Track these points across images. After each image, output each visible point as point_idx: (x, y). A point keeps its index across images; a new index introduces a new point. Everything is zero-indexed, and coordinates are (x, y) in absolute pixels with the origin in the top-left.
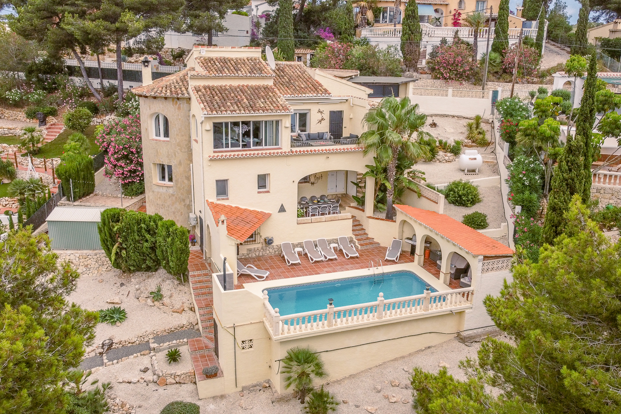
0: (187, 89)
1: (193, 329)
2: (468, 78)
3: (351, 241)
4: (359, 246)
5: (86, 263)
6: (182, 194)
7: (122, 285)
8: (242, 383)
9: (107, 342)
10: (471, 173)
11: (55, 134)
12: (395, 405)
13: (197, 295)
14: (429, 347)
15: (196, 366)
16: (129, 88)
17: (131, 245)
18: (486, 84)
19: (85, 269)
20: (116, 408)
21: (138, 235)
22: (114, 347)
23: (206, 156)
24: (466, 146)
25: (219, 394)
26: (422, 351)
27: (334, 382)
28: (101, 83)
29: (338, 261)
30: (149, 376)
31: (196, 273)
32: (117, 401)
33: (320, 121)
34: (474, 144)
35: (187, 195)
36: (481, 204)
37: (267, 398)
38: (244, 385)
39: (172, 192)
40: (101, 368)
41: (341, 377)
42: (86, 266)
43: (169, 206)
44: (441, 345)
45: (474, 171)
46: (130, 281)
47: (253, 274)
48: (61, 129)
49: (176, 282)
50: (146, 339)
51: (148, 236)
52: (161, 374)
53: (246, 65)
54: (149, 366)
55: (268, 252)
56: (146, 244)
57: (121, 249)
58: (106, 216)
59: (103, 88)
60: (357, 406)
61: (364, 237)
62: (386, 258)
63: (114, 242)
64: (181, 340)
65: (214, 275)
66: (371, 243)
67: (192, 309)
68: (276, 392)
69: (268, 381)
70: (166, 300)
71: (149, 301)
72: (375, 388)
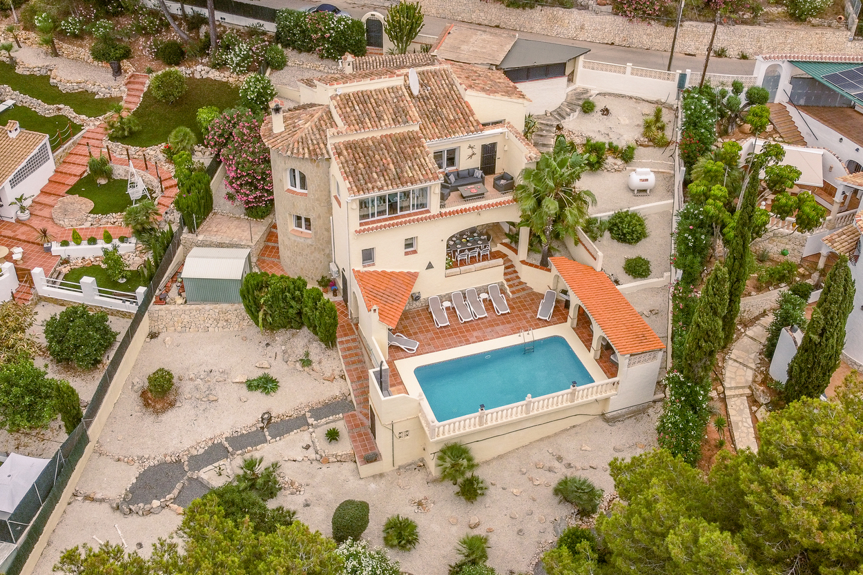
0: (326, 145)
1: (346, 399)
2: (658, 19)
3: (503, 291)
4: (510, 294)
5: (226, 318)
6: (321, 244)
7: (268, 345)
8: (399, 463)
9: (266, 416)
10: (640, 194)
11: (137, 93)
12: (538, 488)
13: (347, 364)
14: (574, 426)
15: (356, 447)
16: (220, 20)
17: (275, 311)
18: (681, 25)
19: (225, 324)
20: (286, 486)
21: (283, 302)
22: (273, 421)
23: (352, 230)
24: (641, 145)
25: (378, 472)
26: (567, 430)
27: (484, 463)
28: (182, 9)
29: (488, 319)
30: (311, 454)
31: (344, 339)
32: (287, 479)
33: (471, 157)
34: (651, 144)
35: (326, 245)
36: (647, 239)
37: (423, 479)
38: (400, 464)
39: (310, 243)
40: (265, 445)
41: (490, 458)
42: (227, 321)
43: (307, 255)
44: (586, 423)
45: (645, 191)
46: (274, 340)
47: (402, 347)
48: (143, 84)
49: (324, 346)
50: (303, 412)
51: (293, 303)
52: (324, 455)
53: (388, 104)
54: (311, 444)
55: (414, 305)
56: (291, 310)
57: (265, 314)
58: (250, 286)
59: (185, 15)
60: (504, 489)
61: (516, 282)
62: (538, 316)
63: (258, 308)
64: (337, 416)
65: (371, 372)
66: (523, 289)
67: (342, 377)
68: (430, 473)
69: (422, 460)
70: (315, 365)
71: (298, 365)
72: (520, 471)
